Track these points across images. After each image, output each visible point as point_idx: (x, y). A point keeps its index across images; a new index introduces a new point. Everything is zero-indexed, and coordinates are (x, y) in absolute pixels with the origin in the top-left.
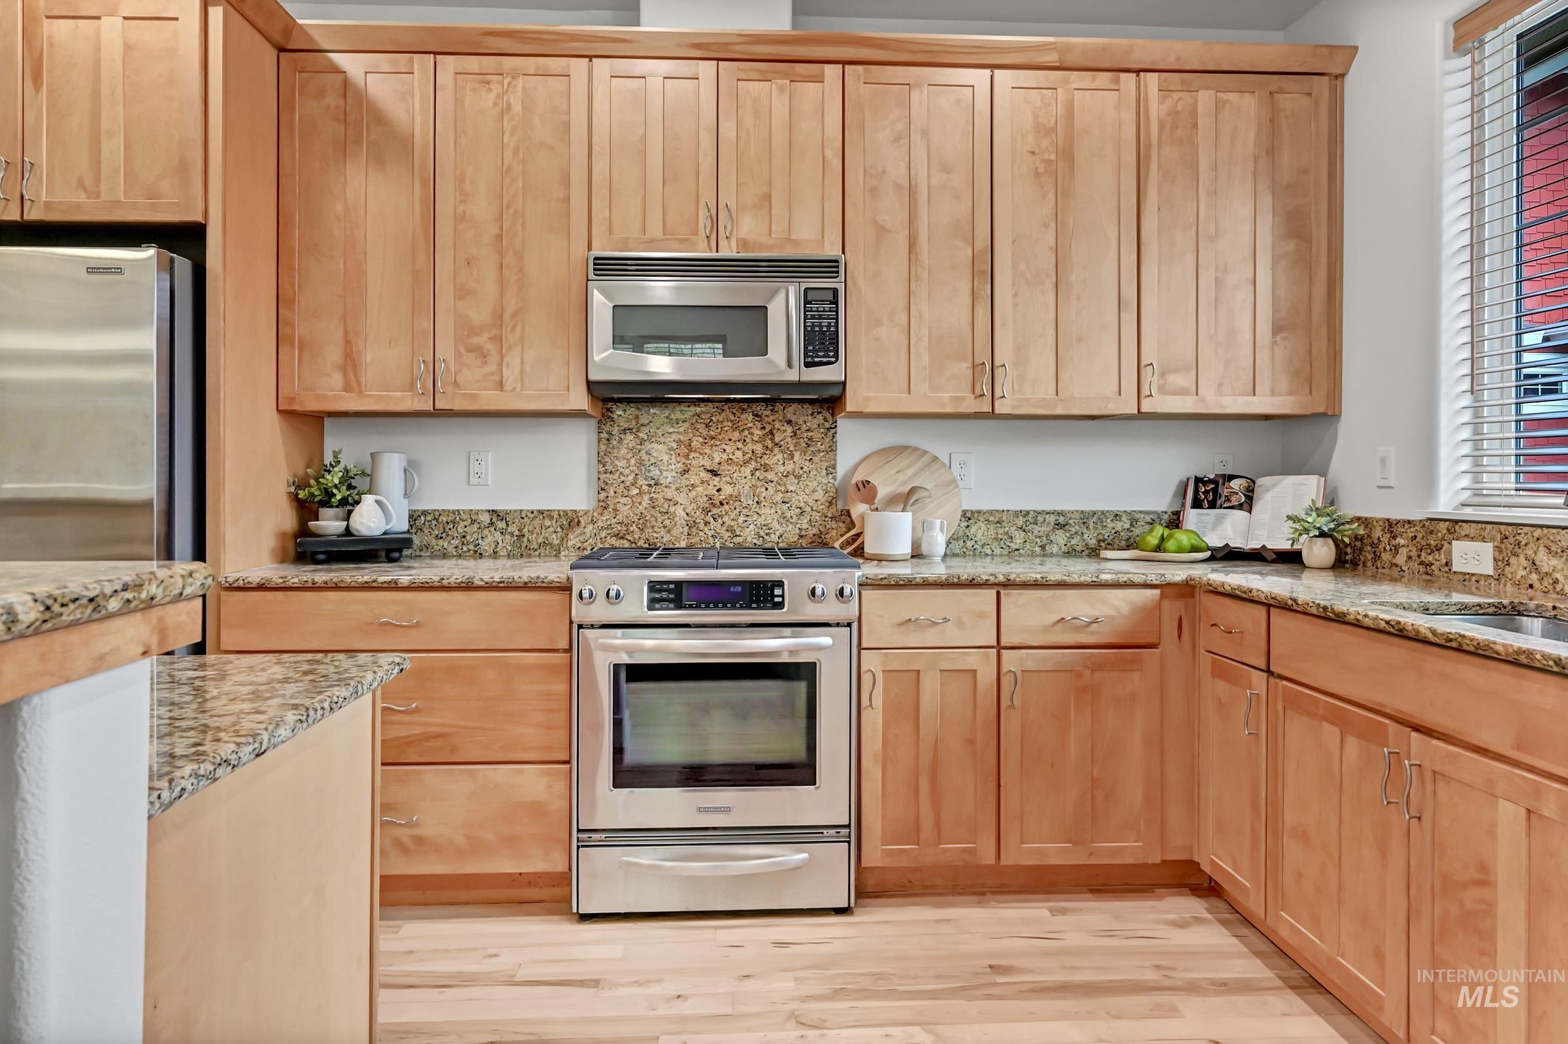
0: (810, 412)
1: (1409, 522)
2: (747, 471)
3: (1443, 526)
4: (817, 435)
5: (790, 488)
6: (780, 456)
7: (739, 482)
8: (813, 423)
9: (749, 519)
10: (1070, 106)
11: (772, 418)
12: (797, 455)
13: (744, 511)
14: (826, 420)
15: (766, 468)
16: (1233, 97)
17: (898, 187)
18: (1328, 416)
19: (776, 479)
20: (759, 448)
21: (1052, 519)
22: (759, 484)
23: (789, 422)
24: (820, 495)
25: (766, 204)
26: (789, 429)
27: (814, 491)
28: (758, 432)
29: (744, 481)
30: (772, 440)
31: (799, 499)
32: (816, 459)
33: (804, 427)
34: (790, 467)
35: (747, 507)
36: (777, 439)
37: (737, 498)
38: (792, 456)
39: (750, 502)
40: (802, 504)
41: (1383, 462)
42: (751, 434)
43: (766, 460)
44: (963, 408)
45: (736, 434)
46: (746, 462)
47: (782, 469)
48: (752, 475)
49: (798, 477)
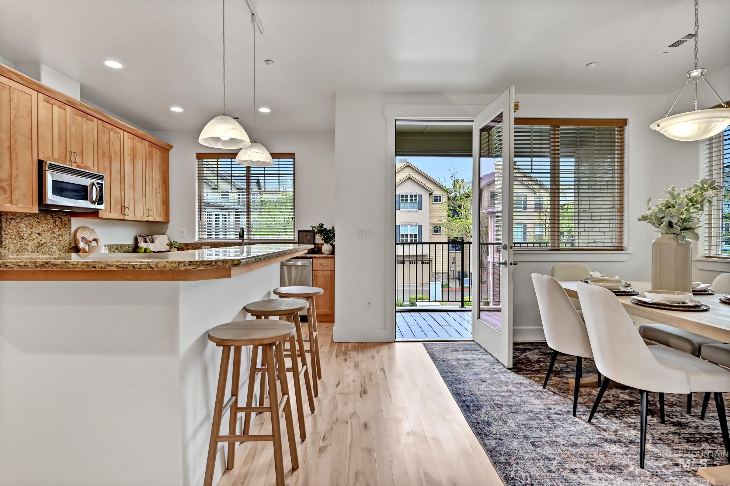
0: (65, 215)
1: (191, 244)
2: (49, 234)
3: (200, 244)
4: (66, 222)
5: (60, 239)
6: (57, 229)
7: (46, 237)
8: (66, 218)
9: (50, 250)
10: (136, 145)
11: (55, 216)
12: (62, 229)
13: (48, 247)
14: (69, 218)
15: (54, 233)
16: (157, 150)
17: (108, 157)
18: (166, 222)
19: (56, 236)
20: (52, 226)
21: (115, 247)
22: (52, 238)
23: (60, 218)
24: (67, 241)
25: (82, 154)
26: (60, 220)
27: (66, 240)
28: (52, 221)
29: (48, 237)
30: (55, 224)
31: (63, 243)
32: (67, 230)
33: (64, 220)
34: (60, 233)
35: (49, 246)
36: (57, 224)
37: (45, 243)
38: (60, 229)
39: (50, 244)
40: (63, 245)
41: (183, 232)
42: (50, 221)
43: (54, 230)
44: (120, 218)
45: (46, 221)
46: (49, 231)
47: (58, 233)
48: (50, 235)
49: (62, 236)
